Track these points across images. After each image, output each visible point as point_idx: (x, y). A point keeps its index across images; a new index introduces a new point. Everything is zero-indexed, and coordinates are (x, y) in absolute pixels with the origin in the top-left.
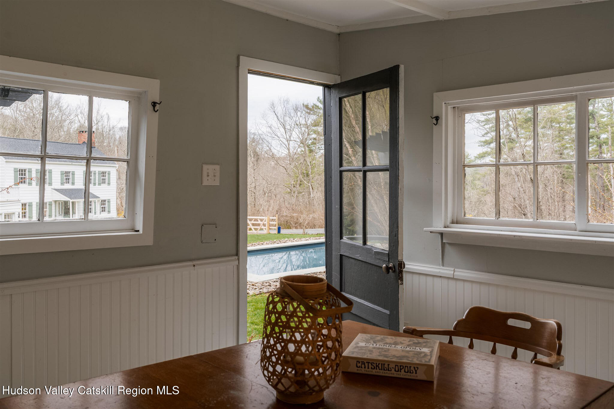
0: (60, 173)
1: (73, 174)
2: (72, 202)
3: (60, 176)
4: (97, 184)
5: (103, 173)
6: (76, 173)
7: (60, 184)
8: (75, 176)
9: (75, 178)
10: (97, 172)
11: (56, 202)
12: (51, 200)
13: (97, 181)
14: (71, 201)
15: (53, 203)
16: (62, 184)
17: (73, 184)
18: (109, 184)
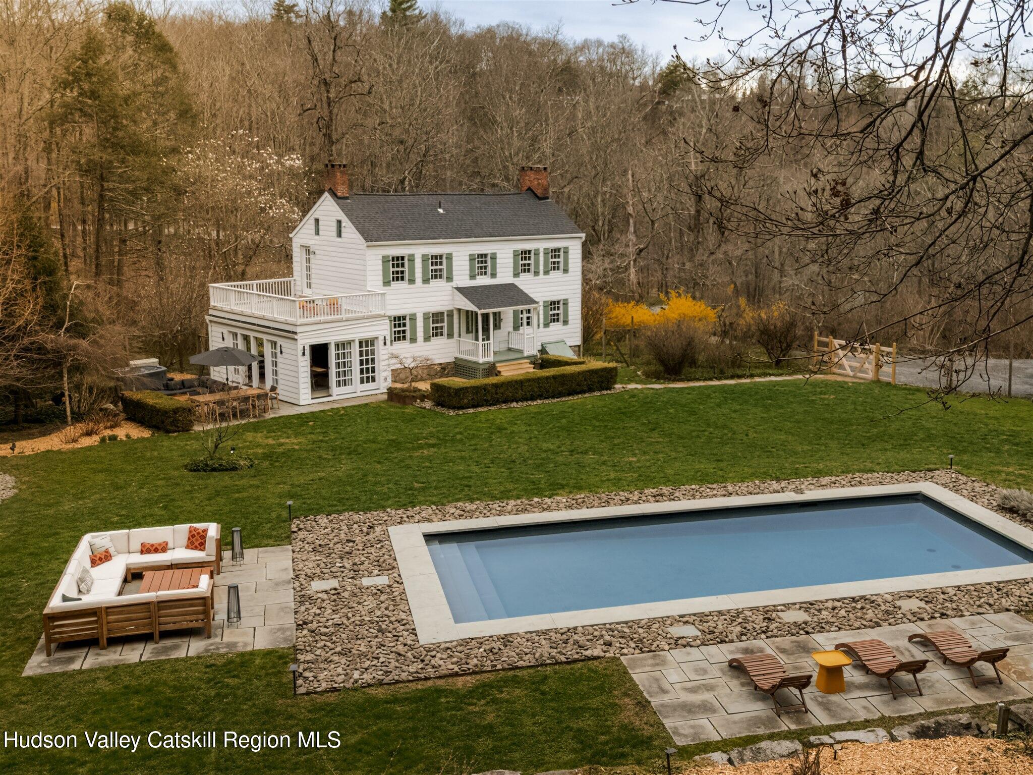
0: (468, 258)
1: (494, 257)
2: (483, 315)
3: (468, 263)
4: (542, 272)
5: (555, 252)
6: (498, 256)
7: (468, 277)
8: (498, 261)
9: (498, 266)
10: (542, 251)
11: (459, 310)
12: (450, 308)
13: (541, 268)
14: (480, 312)
15: (455, 313)
16: (473, 277)
17: (494, 275)
18: (566, 271)
